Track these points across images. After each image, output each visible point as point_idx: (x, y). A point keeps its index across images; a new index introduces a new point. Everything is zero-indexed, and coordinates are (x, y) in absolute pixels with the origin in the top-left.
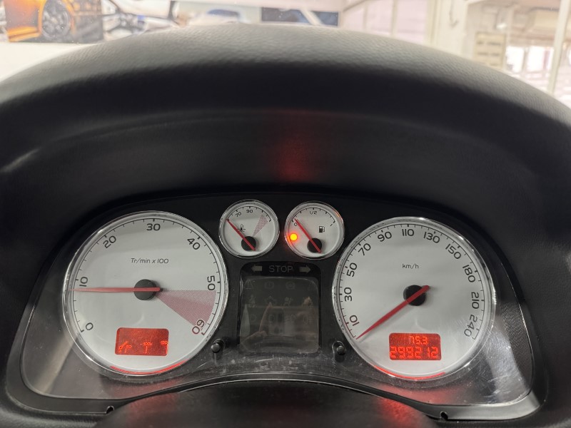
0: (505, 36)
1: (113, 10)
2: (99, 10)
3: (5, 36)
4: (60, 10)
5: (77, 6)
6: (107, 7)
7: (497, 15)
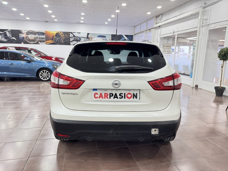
0: (171, 44)
1: (72, 36)
2: (70, 36)
3: (45, 43)
4: (59, 36)
5: (63, 35)
6: (71, 35)
7: (168, 39)
